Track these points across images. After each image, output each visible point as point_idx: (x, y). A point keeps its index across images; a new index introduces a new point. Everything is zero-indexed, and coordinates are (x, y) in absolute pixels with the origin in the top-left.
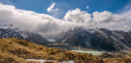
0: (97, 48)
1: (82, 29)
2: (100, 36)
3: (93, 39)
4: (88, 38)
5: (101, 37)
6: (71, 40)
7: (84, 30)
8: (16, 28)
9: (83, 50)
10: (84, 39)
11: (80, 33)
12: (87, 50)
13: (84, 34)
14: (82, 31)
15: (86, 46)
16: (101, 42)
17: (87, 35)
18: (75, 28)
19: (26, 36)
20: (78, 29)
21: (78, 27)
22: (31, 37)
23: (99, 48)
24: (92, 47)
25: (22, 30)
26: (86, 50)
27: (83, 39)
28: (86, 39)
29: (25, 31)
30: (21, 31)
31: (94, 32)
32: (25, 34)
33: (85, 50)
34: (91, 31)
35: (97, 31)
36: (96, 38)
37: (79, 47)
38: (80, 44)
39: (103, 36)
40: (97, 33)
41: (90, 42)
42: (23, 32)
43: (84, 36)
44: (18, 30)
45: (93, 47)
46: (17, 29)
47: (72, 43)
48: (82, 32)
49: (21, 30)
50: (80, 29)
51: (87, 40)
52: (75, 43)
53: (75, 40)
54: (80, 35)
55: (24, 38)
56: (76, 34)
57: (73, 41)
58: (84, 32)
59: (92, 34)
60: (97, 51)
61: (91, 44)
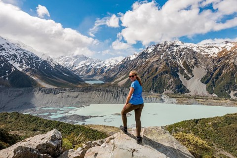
0: (230, 97)
1: (177, 46)
3: (215, 71)
4: (195, 70)
6: (145, 77)
7: (183, 49)
9: (177, 103)
10: (182, 72)
11: (172, 56)
12: (191, 104)
13: (182, 59)
14: (176, 53)
15: (188, 91)
17: (193, 60)
18: (158, 45)
19: (24, 66)
20: (166, 47)
21: (166, 42)
22: (36, 68)
23: (235, 97)
24: (210, 95)
25: (16, 53)
26: (187, 104)
27: (179, 74)
28: (190, 71)
29: (22, 56)
30: (12, 54)
31: (217, 51)
32: (21, 62)
33: (183, 103)
34: (206, 50)
35: (229, 49)
36: (223, 68)
37: (165, 94)
38: (169, 86)
40: (226, 54)
41: (202, 81)
42: (15, 56)
43: (185, 64)
44: (4, 51)
45: (214, 95)
49: (13, 52)
50: (172, 45)
51: (192, 74)
52: (153, 84)
53: (155, 75)
54: (170, 62)
55: (13, 69)
56: (159, 59)
57: (148, 78)
58: (184, 54)
59: (211, 58)
60: (230, 105)
61: (205, 86)
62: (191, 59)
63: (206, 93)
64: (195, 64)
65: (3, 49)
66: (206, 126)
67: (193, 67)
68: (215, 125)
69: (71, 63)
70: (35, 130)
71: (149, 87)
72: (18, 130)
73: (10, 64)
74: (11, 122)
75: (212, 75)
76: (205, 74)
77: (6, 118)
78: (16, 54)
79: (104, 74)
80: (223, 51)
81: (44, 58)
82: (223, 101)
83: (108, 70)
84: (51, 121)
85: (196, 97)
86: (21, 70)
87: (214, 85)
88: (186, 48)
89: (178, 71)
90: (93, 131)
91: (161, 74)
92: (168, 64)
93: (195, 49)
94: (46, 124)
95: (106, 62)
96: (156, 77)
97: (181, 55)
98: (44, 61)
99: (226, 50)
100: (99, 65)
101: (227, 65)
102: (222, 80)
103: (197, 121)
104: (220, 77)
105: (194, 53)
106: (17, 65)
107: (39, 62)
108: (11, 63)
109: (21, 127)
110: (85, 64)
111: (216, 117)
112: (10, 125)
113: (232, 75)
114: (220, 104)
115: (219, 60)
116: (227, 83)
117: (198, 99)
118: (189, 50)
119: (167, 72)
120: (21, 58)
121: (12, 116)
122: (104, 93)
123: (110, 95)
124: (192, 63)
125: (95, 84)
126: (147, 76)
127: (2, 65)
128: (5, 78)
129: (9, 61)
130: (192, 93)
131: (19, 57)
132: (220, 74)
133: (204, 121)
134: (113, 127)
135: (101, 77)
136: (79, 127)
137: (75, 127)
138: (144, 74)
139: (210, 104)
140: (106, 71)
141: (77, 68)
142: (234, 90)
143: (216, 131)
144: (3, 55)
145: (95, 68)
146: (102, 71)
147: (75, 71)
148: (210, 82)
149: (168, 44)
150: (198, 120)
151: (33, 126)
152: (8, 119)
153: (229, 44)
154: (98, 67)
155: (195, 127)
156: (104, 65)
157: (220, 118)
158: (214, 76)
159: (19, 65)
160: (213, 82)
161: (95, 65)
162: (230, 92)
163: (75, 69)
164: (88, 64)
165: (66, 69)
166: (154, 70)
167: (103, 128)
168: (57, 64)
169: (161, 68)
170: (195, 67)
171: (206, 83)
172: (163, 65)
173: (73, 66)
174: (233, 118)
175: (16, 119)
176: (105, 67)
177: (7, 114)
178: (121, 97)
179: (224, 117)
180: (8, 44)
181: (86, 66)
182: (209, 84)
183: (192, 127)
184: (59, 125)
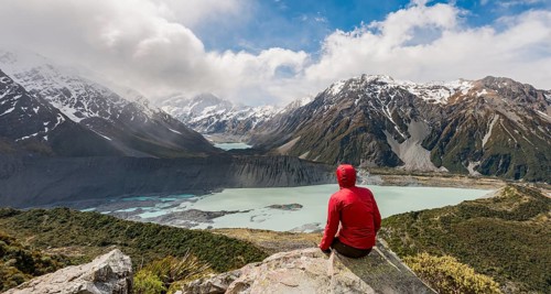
0: (468, 172)
1: (382, 84)
2: (482, 113)
3: (443, 128)
4: (412, 126)
5: (486, 117)
6: (327, 137)
7: (392, 90)
8: (34, 71)
9: (383, 185)
10: (392, 131)
11: (374, 100)
12: (406, 185)
13: (391, 107)
14: (381, 95)
15: (401, 163)
16: (485, 141)
17: (410, 109)
18: (351, 81)
19: (86, 114)
20: (363, 84)
21: (363, 76)
23: (475, 173)
24: (436, 170)
25: (67, 86)
26: (399, 185)
27: (386, 132)
28: (404, 128)
29: (81, 92)
30: (58, 87)
31: (447, 96)
32: (79, 104)
33: (392, 184)
34: (430, 93)
35: (465, 93)
36: (456, 124)
37: (363, 168)
38: (370, 153)
39: (497, 112)
40: (461, 100)
41: (424, 145)
42: (68, 93)
43: (395, 115)
44: (40, 82)
45: (443, 169)
46: (34, 79)
47: (328, 150)
48: (386, 95)
49: (61, 85)
50: (374, 82)
51: (407, 134)
52: (342, 151)
53: (346, 133)
54: (371, 112)
55: (60, 119)
56: (353, 106)
57: (333, 139)
58: (395, 98)
59: (438, 105)
60: (468, 186)
61: (428, 153)
62: (405, 107)
63: (431, 166)
64: (412, 116)
65: (40, 78)
66: (430, 224)
67: (409, 121)
68: (445, 221)
69: (188, 110)
70: (104, 244)
71: (335, 156)
72: (68, 245)
73: (54, 108)
74: (51, 229)
75: (440, 134)
76: (429, 133)
77: (40, 222)
78: (69, 88)
79: (251, 131)
80: (456, 95)
81: (130, 99)
82: (457, 179)
83: (259, 124)
84: (141, 225)
85: (414, 173)
86: (78, 120)
87: (443, 153)
88: (398, 88)
89: (384, 128)
90: (228, 240)
91: (356, 133)
92: (367, 115)
93: (411, 90)
94: (130, 231)
95: (255, 110)
96: (347, 137)
97: (389, 99)
98: (131, 104)
99: (460, 93)
100: (242, 115)
101: (464, 119)
102: (455, 144)
103: (415, 215)
104: (452, 139)
105: (411, 96)
106: (70, 112)
107: (119, 105)
108: (55, 105)
109: (73, 238)
110: (214, 111)
111: (447, 208)
112: (47, 235)
113: (471, 135)
114: (453, 185)
115: (450, 109)
116: (463, 149)
117: (418, 176)
118: (402, 91)
119: (365, 129)
120: (80, 97)
121: (53, 217)
122: (252, 167)
123: (262, 170)
124: (408, 113)
125: (233, 151)
126: (331, 135)
127: (36, 110)
128: (40, 137)
129: (52, 103)
130: (408, 166)
131: (74, 95)
132: (451, 133)
133: (426, 215)
134: (268, 231)
135: (246, 137)
136: (201, 233)
137: (191, 234)
138: (325, 133)
139: (436, 185)
140: (256, 127)
141: (199, 119)
142: (474, 161)
143: (446, 231)
144: (37, 88)
145: (234, 120)
146: (248, 125)
147: (194, 125)
148: (436, 148)
149: (368, 79)
150: (417, 213)
151: (102, 235)
152: (44, 223)
153: (465, 84)
154: (240, 119)
155: (413, 225)
156: (251, 114)
157: (453, 208)
158: (442, 137)
159: (75, 111)
160: (442, 147)
161: (235, 114)
162: (467, 165)
163: (194, 120)
164: (220, 112)
165: (176, 120)
166: (343, 125)
167: (248, 234)
168: (157, 111)
169: (357, 121)
170: (412, 120)
171: (430, 149)
172: (359, 116)
173: (191, 114)
174: (472, 208)
175: (63, 222)
176: (254, 119)
177: (42, 213)
178: (284, 174)
179: (459, 206)
180: (51, 68)
181: (218, 116)
182: (434, 150)
183: (409, 226)
184: (158, 231)
